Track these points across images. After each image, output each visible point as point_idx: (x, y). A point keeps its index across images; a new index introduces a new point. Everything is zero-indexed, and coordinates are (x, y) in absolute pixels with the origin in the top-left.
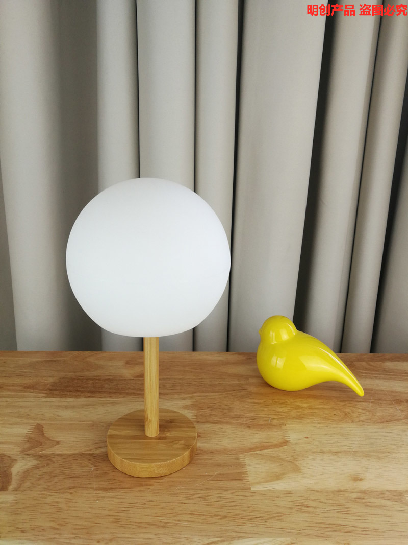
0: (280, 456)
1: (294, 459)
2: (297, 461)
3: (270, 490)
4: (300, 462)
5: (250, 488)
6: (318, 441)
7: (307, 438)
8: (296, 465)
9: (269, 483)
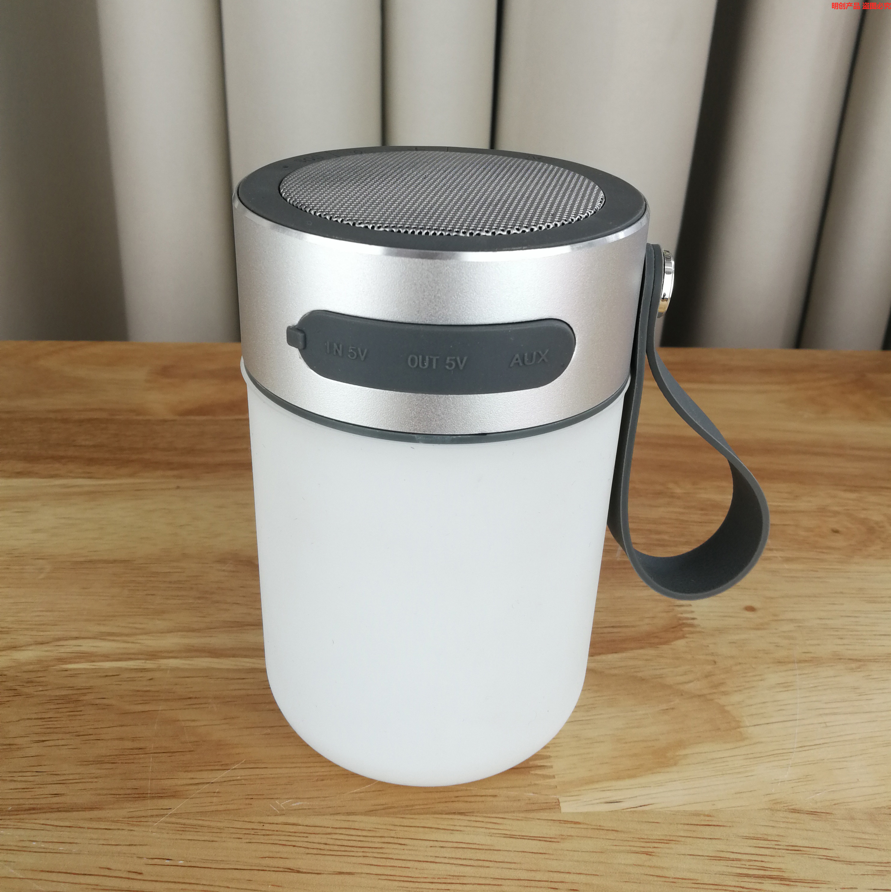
0: (661, 677)
1: (716, 686)
2: (725, 693)
3: (633, 811)
4: (736, 698)
5: (558, 803)
6: (791, 620)
7: (751, 609)
8: (722, 710)
9: (628, 782)
